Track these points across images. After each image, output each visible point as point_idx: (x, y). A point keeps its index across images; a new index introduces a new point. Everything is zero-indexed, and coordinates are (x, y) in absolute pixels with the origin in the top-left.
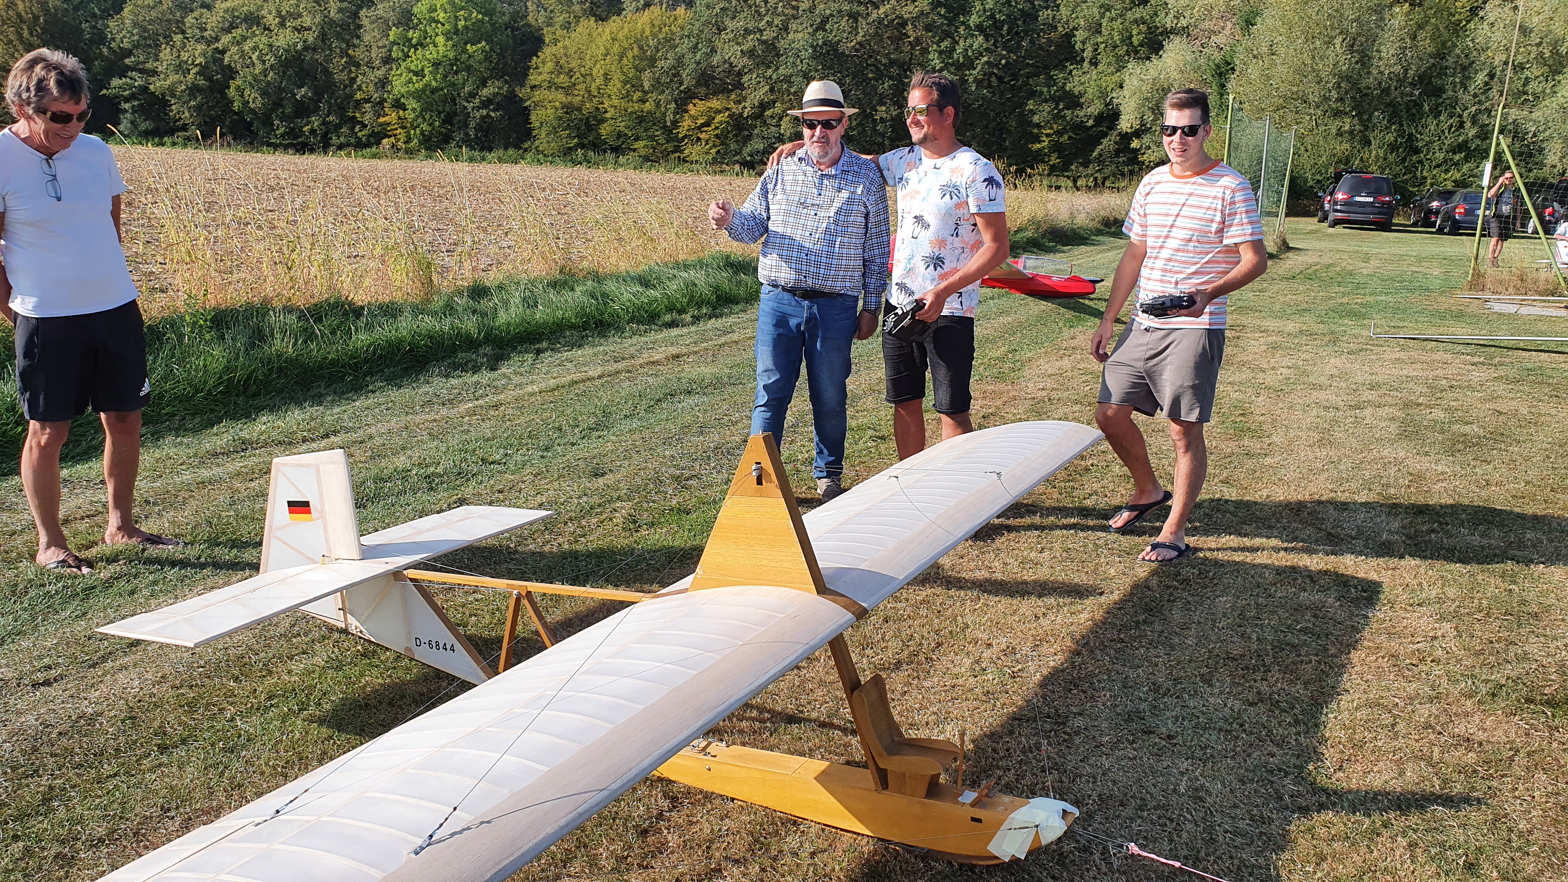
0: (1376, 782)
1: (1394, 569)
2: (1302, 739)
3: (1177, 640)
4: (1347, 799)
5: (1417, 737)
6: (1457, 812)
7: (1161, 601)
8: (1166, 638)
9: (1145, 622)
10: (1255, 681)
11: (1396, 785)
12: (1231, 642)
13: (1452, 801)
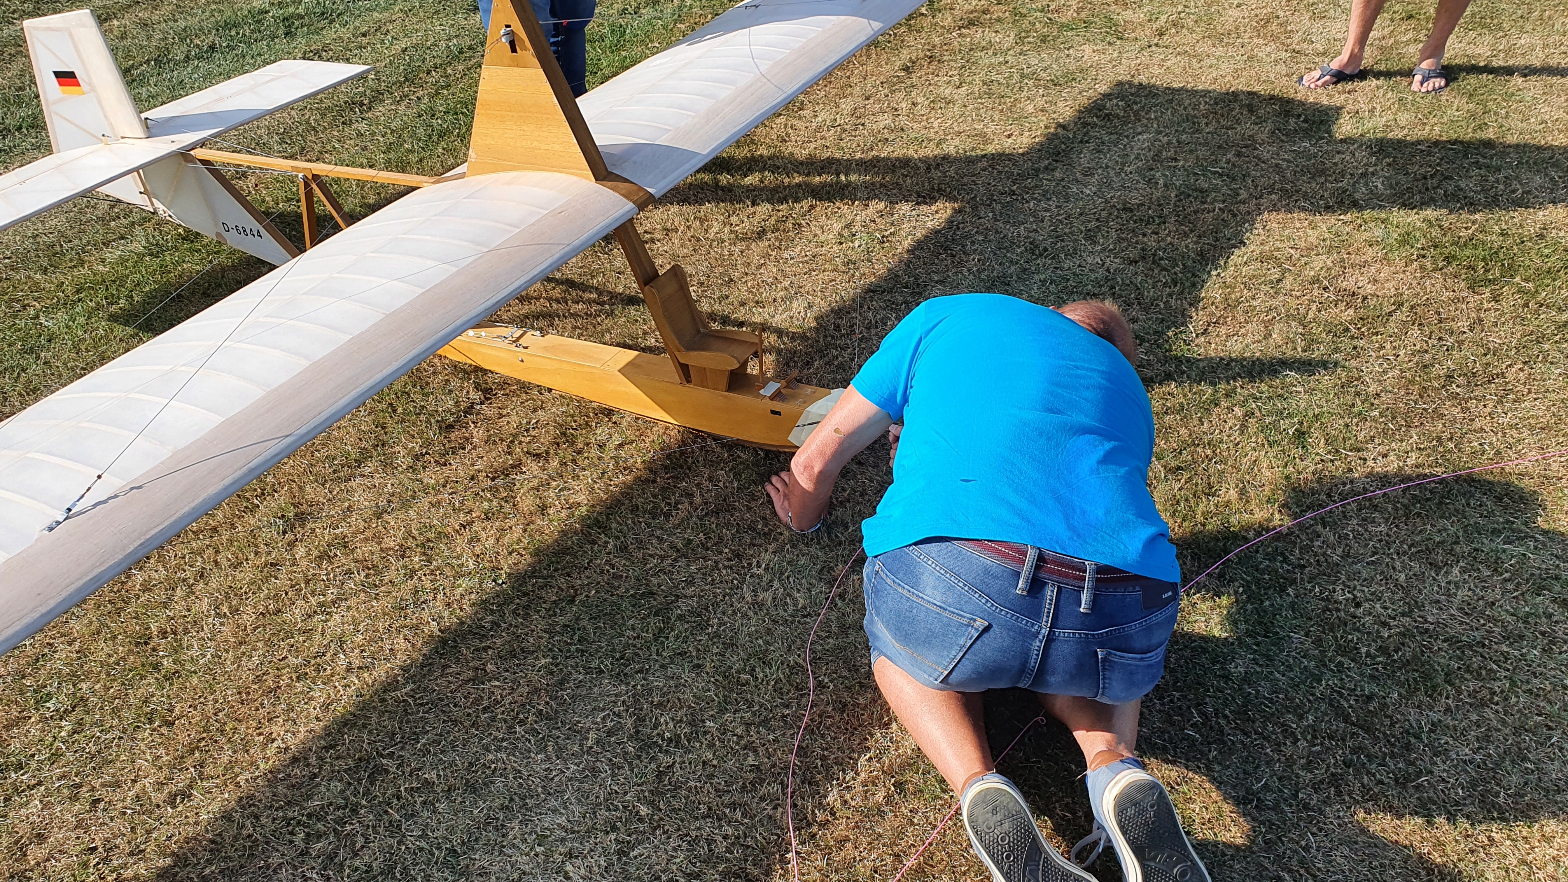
0: (1235, 348)
1: (1349, 92)
2: (1173, 302)
3: (1075, 190)
4: (1197, 367)
5: (1298, 294)
6: (1310, 376)
7: (1072, 143)
8: (1064, 187)
9: (1046, 168)
10: (1144, 235)
11: (1256, 351)
12: (1136, 189)
13: (1310, 364)
